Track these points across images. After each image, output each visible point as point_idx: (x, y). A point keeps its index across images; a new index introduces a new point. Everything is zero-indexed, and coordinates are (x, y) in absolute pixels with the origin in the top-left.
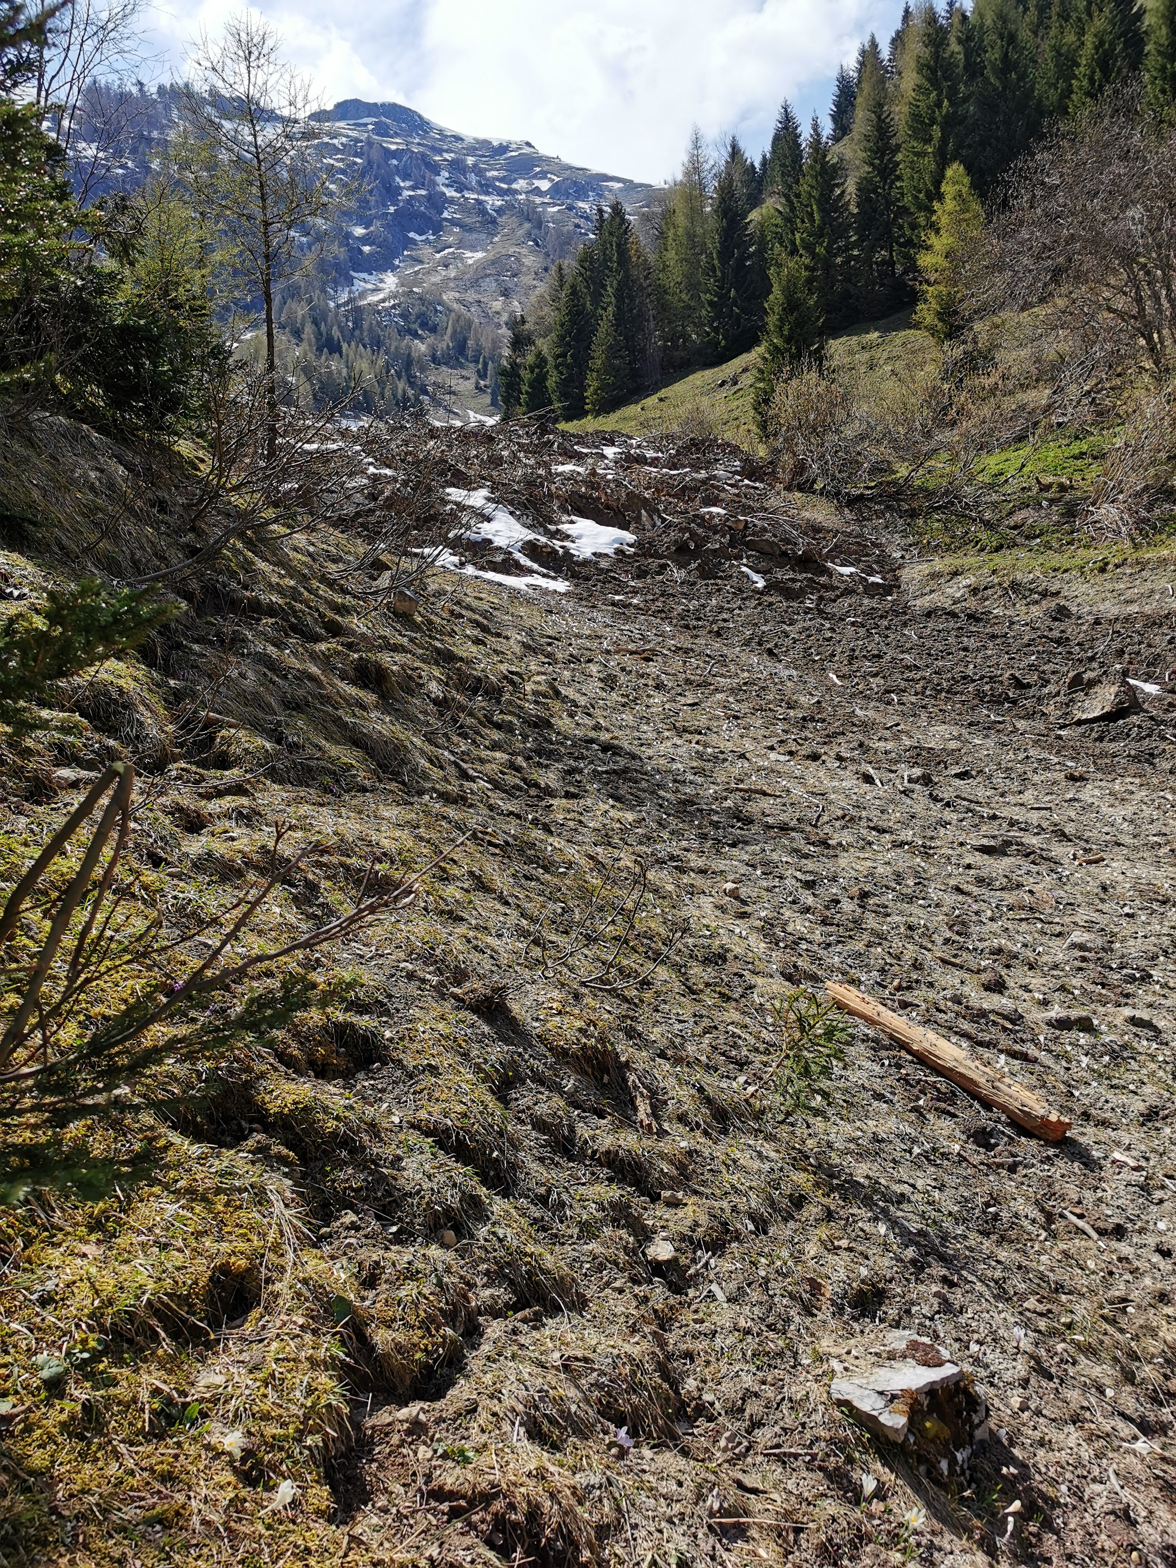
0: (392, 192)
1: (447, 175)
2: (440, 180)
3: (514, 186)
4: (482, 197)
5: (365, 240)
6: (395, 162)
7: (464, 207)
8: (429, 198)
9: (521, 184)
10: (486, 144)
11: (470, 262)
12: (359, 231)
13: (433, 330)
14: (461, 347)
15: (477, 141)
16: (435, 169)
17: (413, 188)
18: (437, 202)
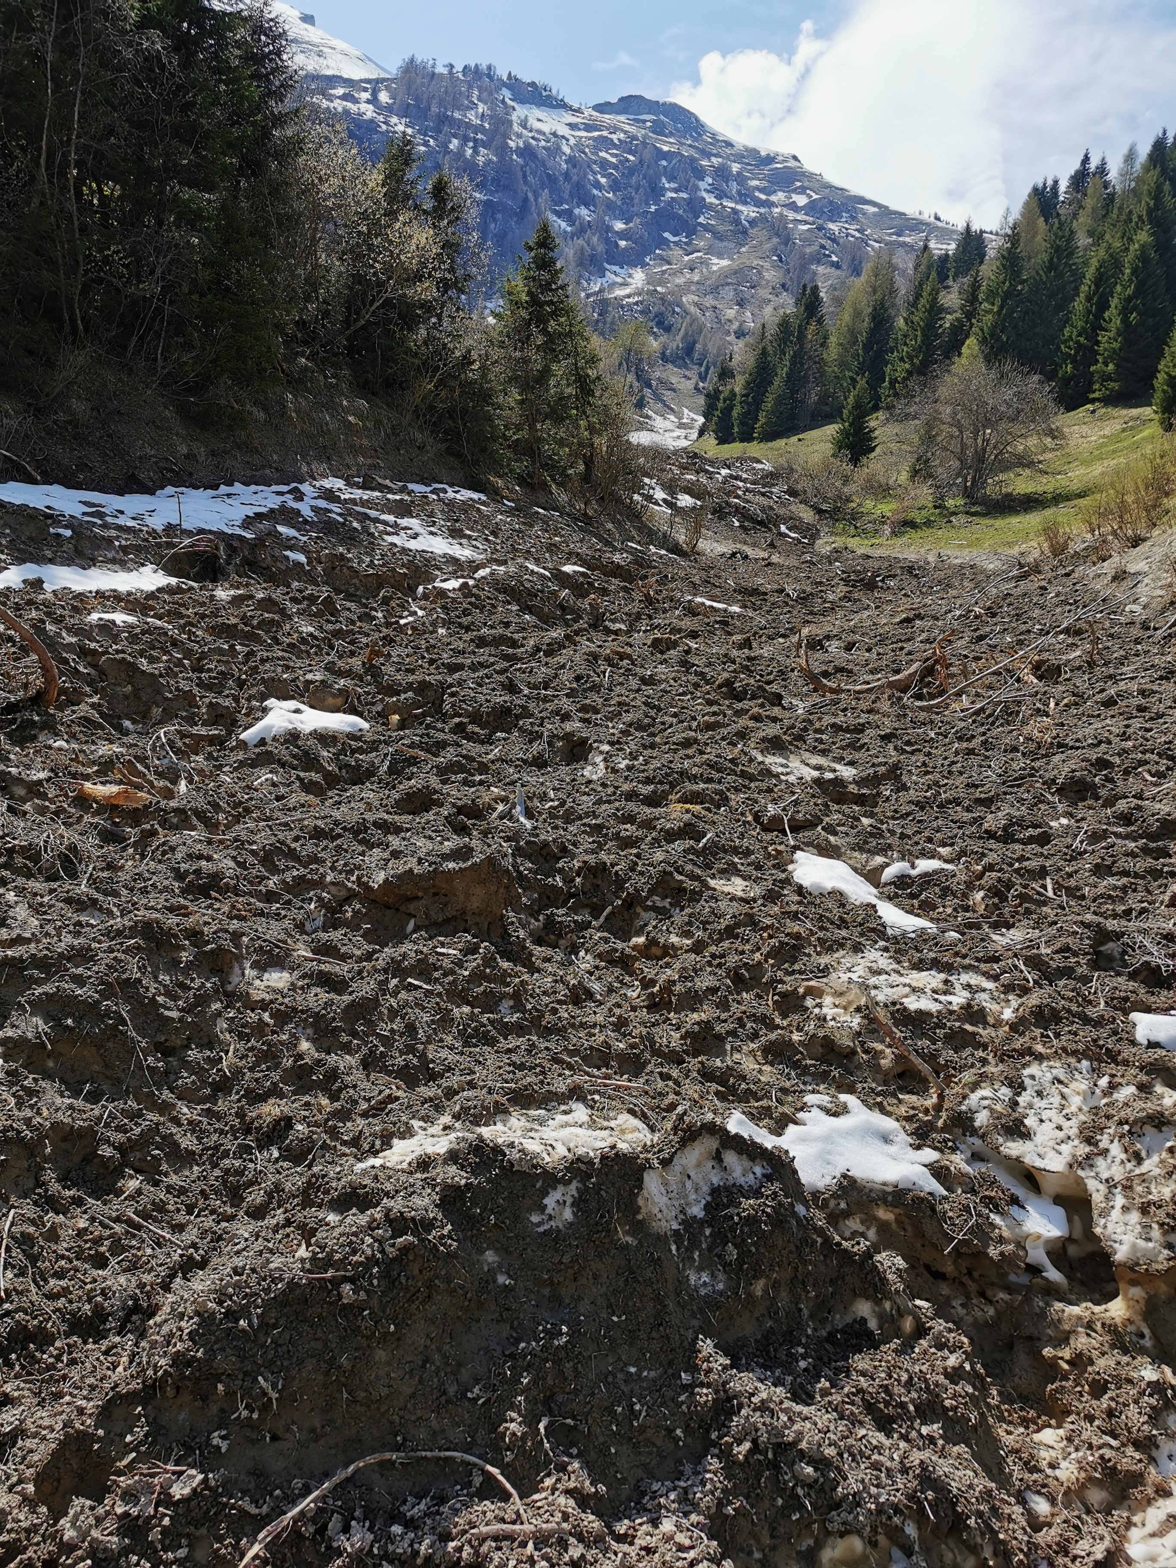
0: (656, 192)
1: (710, 181)
2: (702, 185)
3: (773, 198)
4: (739, 207)
5: (623, 235)
6: (664, 163)
7: (720, 214)
8: (689, 202)
9: (779, 197)
10: (754, 153)
11: (715, 268)
12: (619, 226)
13: (668, 329)
14: (689, 349)
15: (747, 149)
16: (700, 174)
17: (676, 191)
18: (696, 206)
